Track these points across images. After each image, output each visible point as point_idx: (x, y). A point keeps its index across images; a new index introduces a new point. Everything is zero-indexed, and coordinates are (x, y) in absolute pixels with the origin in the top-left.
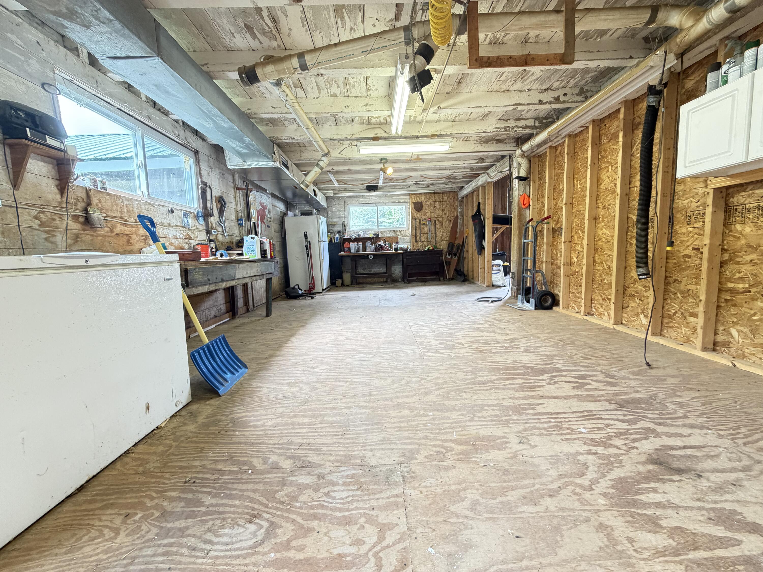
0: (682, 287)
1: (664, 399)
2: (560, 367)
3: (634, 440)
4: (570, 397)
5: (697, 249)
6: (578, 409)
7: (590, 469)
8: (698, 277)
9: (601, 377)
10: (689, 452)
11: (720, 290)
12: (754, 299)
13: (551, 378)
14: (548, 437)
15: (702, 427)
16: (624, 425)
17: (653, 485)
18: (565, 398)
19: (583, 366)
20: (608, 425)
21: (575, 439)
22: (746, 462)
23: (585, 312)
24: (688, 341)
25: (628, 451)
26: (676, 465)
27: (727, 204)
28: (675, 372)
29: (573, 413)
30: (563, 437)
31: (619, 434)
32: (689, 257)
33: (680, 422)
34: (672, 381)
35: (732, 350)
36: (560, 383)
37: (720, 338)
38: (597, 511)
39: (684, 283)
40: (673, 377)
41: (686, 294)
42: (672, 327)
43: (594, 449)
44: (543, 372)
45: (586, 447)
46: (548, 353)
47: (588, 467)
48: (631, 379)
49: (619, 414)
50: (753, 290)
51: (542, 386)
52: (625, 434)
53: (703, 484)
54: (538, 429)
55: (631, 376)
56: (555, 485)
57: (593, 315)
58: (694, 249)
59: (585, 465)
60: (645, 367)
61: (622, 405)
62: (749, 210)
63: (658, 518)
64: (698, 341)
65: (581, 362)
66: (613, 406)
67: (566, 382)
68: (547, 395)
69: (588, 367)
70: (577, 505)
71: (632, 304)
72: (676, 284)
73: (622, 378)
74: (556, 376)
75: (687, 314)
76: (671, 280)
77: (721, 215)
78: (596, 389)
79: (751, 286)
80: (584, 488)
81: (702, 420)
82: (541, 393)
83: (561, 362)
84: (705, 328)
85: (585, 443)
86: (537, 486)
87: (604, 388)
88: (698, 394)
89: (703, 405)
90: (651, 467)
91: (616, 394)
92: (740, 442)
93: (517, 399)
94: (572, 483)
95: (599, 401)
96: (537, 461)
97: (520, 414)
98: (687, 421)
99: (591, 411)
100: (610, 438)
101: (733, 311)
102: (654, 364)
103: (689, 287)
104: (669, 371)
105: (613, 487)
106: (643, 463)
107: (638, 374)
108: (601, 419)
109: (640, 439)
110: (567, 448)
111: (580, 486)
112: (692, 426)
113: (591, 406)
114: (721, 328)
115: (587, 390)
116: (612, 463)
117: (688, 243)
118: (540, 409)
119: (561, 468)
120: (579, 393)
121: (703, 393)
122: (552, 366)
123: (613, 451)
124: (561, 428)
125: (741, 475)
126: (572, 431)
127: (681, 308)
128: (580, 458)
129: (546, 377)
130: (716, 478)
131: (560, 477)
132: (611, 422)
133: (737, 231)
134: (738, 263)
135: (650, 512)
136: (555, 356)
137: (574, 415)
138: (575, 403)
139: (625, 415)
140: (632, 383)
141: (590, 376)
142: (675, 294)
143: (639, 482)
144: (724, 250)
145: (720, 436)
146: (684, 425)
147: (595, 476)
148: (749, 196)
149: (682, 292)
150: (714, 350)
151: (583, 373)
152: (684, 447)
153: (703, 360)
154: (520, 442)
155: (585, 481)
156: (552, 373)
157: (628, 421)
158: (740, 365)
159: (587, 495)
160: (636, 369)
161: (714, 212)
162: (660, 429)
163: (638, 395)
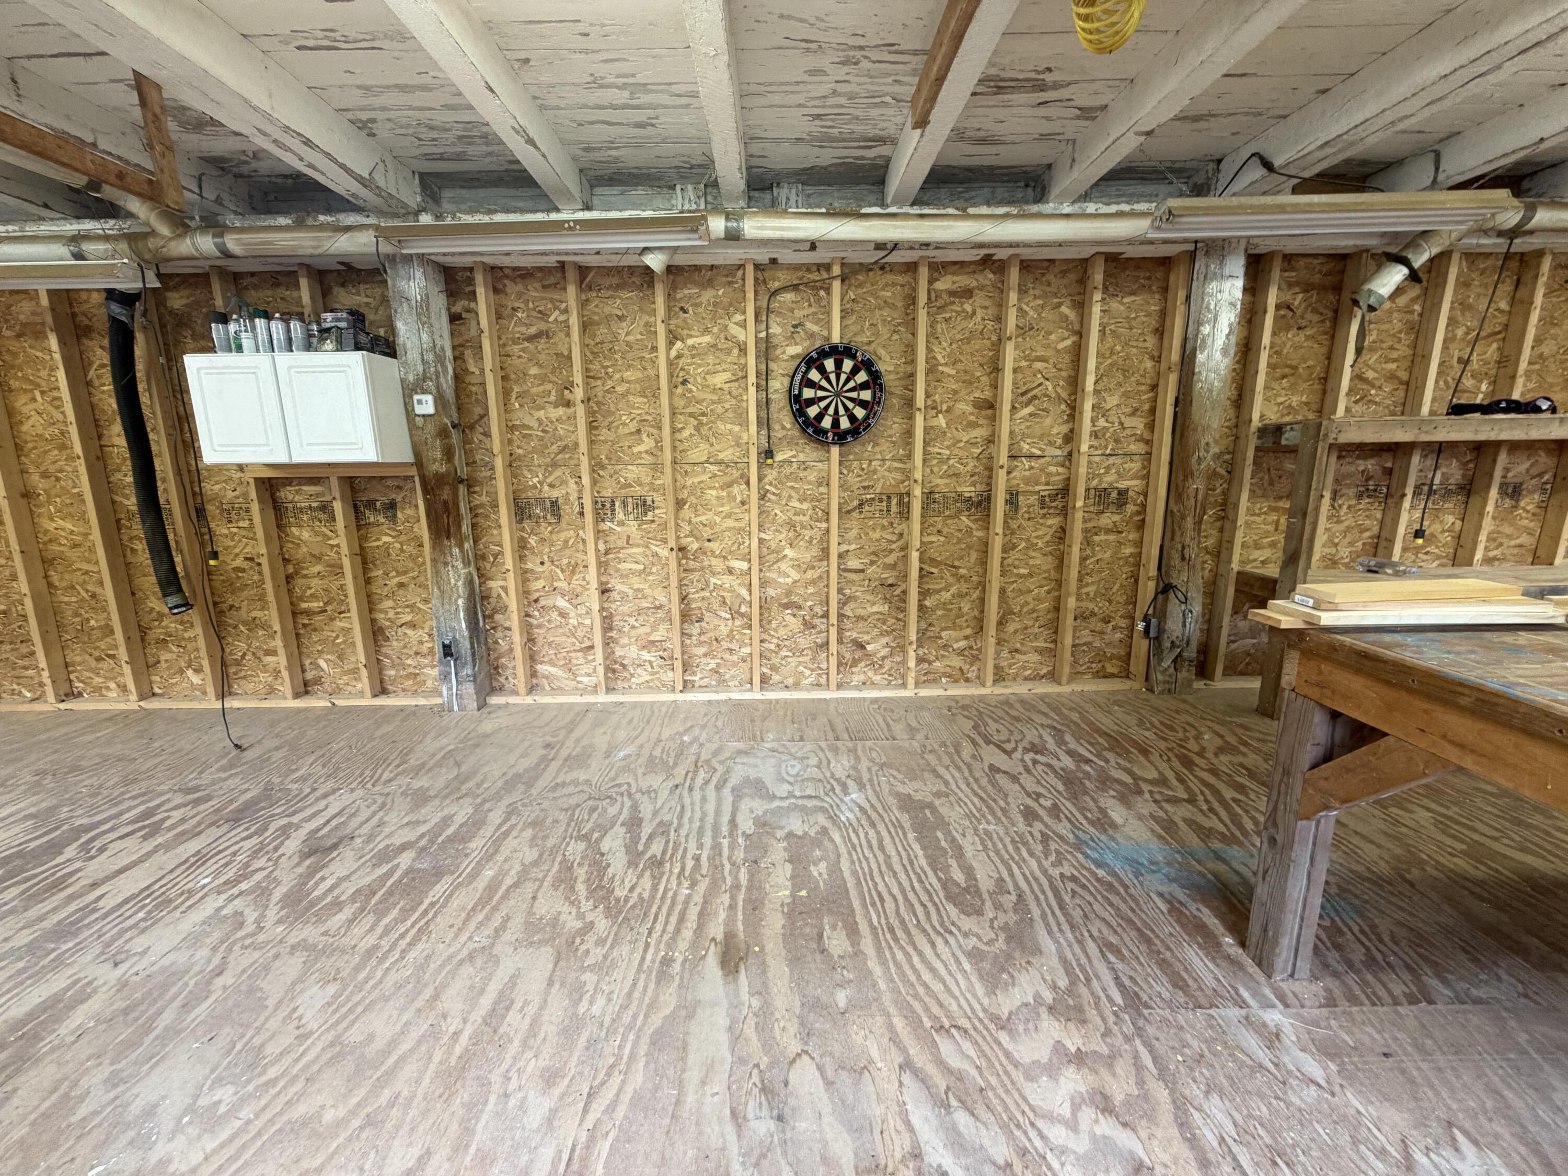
0: (243, 613)
1: (282, 783)
2: (85, 821)
3: (276, 849)
4: (149, 855)
5: (251, 559)
6: (177, 862)
7: (247, 911)
8: (262, 598)
9: (179, 799)
10: (334, 823)
11: (294, 614)
12: (332, 619)
13: (85, 847)
14: (161, 924)
15: (334, 791)
16: (255, 840)
17: (318, 876)
18: (140, 861)
19: (133, 798)
20: (234, 854)
21: (202, 898)
22: (380, 800)
23: (57, 695)
24: (271, 691)
25: (276, 863)
26: (329, 842)
27: (274, 501)
28: (276, 742)
29: (172, 871)
30: (182, 908)
31: (255, 854)
32: (243, 571)
33: (312, 798)
34: (279, 754)
35: (326, 686)
36: (112, 845)
37: (309, 675)
38: (281, 942)
39: (244, 610)
40: (277, 749)
41: (253, 624)
42: (244, 677)
43: (235, 891)
44: (56, 848)
45: (224, 897)
46: (33, 810)
47: (241, 914)
48: (226, 779)
49: (240, 831)
50: (329, 608)
51: (79, 870)
52: (260, 850)
53: (358, 841)
54: (130, 928)
55: (223, 775)
56: (216, 961)
57: (80, 694)
58: (247, 559)
59: (238, 914)
60: (235, 752)
61: (236, 819)
62: (301, 510)
63: (338, 897)
64: (286, 688)
65: (123, 793)
66: (225, 828)
67: (121, 838)
68: (102, 876)
69: (144, 794)
70: (257, 955)
71: (164, 656)
72: (233, 612)
73: (213, 784)
74: (92, 840)
75: (260, 654)
76: (224, 606)
77: (271, 513)
78: (183, 820)
79: (326, 604)
80: (252, 935)
81: (329, 785)
82: (83, 882)
83: (80, 812)
84: (290, 668)
85: (219, 893)
86: (192, 983)
87: (195, 811)
88: (313, 758)
89: (324, 766)
90: (308, 862)
91: (218, 811)
92: (369, 786)
93: (41, 919)
94: (234, 943)
95: (200, 833)
96: (166, 962)
97: (75, 934)
98: (318, 793)
99: (199, 852)
100: (247, 865)
101: (315, 638)
102: (244, 743)
103: (254, 614)
104: (269, 743)
105: (282, 908)
106: (298, 864)
107: (231, 766)
108: (220, 852)
109: (282, 843)
110: (197, 916)
111: (247, 936)
112: (325, 796)
113: (194, 846)
114: (307, 662)
115: (169, 829)
116: (267, 888)
117: (237, 551)
118: (108, 903)
119: (208, 941)
120: (160, 840)
121: (318, 753)
122: (65, 827)
123: (258, 877)
124: (170, 901)
125: (381, 814)
126: (191, 893)
127: (250, 646)
128: (224, 912)
129: (70, 852)
130: (365, 830)
131: (215, 949)
132: (236, 847)
133: (294, 536)
134: (306, 576)
135: (329, 899)
136: (55, 807)
137: (178, 872)
138: (164, 858)
139: (247, 829)
140: (232, 783)
141: (159, 806)
142: (236, 627)
143: (305, 884)
144: (286, 561)
145: (352, 790)
146: (317, 800)
147: (256, 914)
148: (297, 492)
149: (245, 623)
150: (307, 693)
151: (142, 808)
152: (328, 821)
153: (299, 711)
154: (116, 965)
155: (250, 928)
156: (77, 839)
157: (255, 833)
158: (340, 702)
159: (261, 937)
160: (224, 762)
161: (262, 510)
162: (295, 819)
163: (248, 796)
